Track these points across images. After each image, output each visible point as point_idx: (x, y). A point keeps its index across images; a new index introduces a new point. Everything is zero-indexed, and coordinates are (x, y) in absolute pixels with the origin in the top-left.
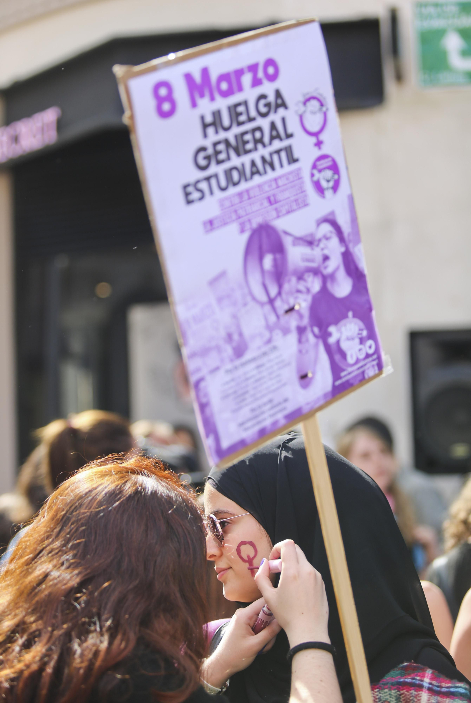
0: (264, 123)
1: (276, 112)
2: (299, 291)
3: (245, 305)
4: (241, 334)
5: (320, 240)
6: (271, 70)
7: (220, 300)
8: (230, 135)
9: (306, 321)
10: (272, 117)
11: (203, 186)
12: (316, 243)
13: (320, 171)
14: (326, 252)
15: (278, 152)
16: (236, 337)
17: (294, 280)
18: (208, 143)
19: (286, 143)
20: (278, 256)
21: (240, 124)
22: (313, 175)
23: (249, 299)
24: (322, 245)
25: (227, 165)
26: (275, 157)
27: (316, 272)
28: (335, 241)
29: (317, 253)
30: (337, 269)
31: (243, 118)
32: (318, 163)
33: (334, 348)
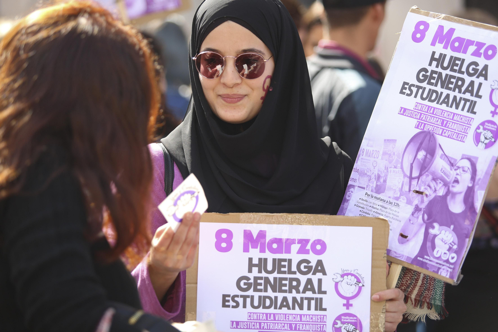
0: (468, 79)
1: (478, 77)
2: (429, 186)
3: (395, 167)
4: (385, 181)
5: (459, 168)
6: (490, 52)
7: (385, 153)
8: (444, 73)
9: (423, 206)
10: (474, 78)
11: (414, 89)
12: (455, 168)
13: (485, 129)
14: (459, 177)
15: (466, 100)
16: (382, 180)
17: (430, 177)
18: (430, 69)
19: (474, 99)
20: (428, 156)
21: (452, 70)
22: (478, 128)
23: (399, 165)
24: (458, 171)
25: (433, 88)
26: (462, 102)
27: (446, 184)
28: (468, 176)
29: (453, 174)
30: (460, 193)
31: (456, 68)
32: (486, 124)
33: (430, 237)
